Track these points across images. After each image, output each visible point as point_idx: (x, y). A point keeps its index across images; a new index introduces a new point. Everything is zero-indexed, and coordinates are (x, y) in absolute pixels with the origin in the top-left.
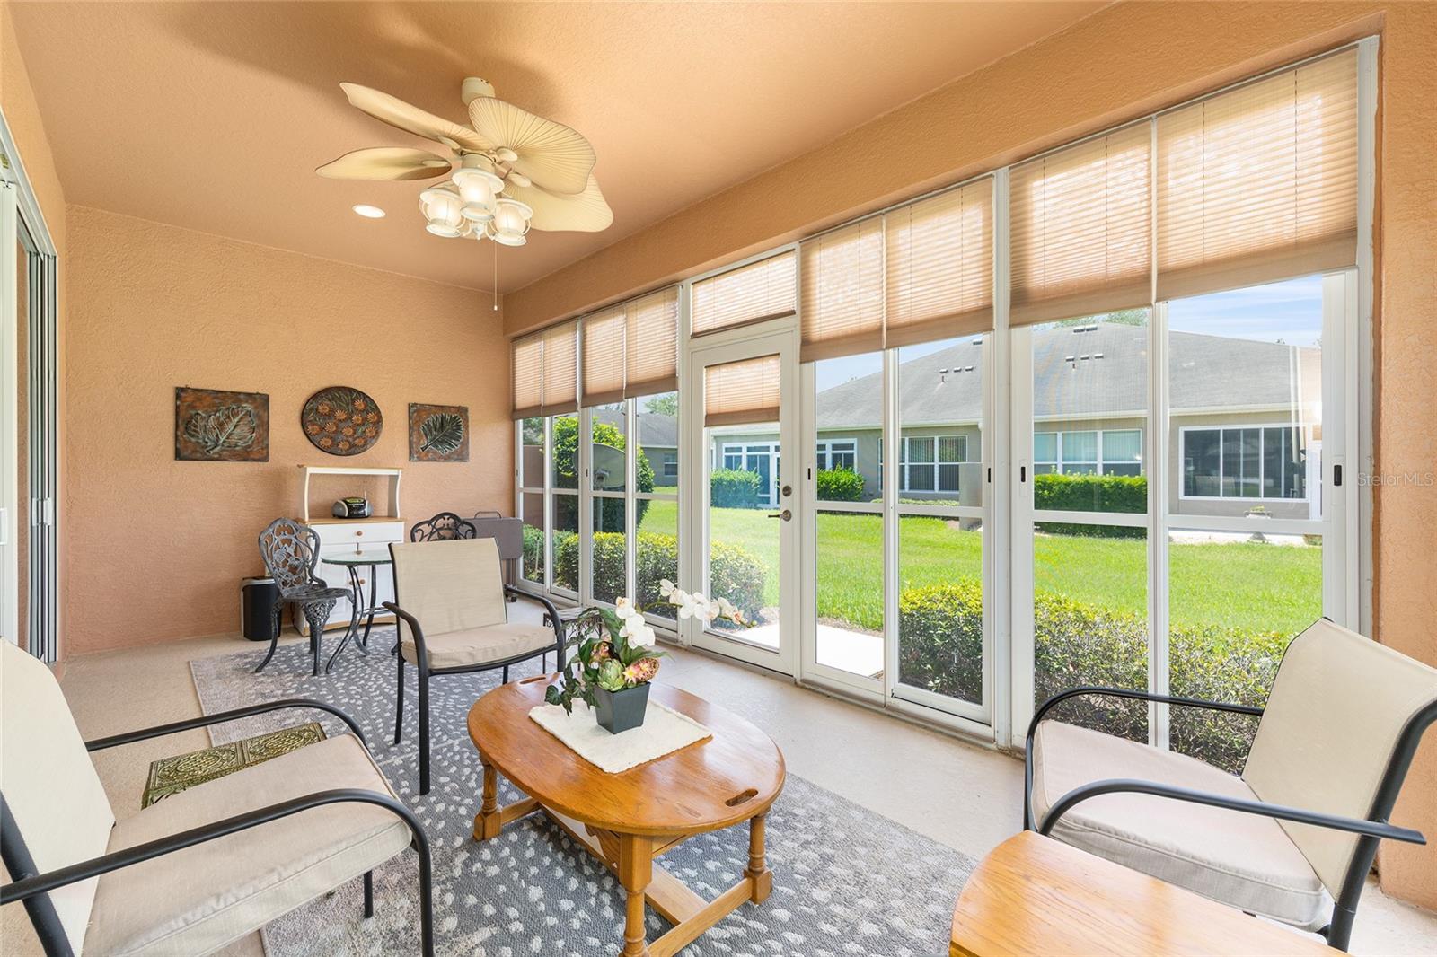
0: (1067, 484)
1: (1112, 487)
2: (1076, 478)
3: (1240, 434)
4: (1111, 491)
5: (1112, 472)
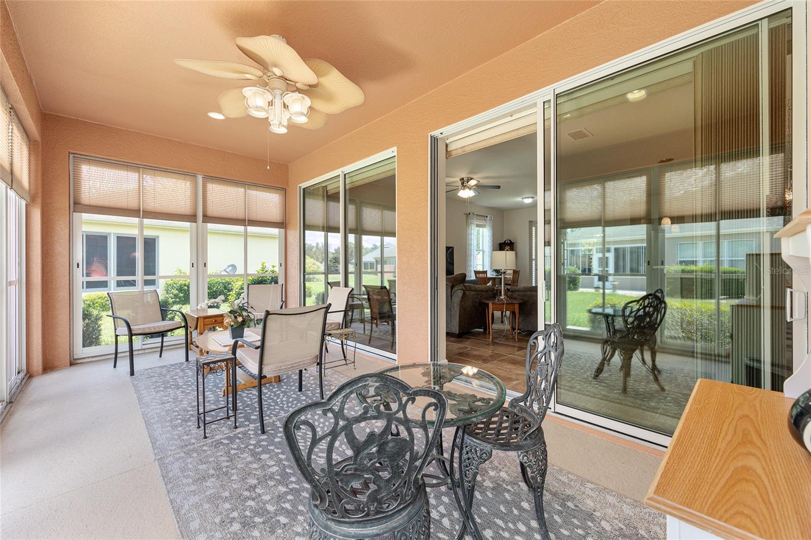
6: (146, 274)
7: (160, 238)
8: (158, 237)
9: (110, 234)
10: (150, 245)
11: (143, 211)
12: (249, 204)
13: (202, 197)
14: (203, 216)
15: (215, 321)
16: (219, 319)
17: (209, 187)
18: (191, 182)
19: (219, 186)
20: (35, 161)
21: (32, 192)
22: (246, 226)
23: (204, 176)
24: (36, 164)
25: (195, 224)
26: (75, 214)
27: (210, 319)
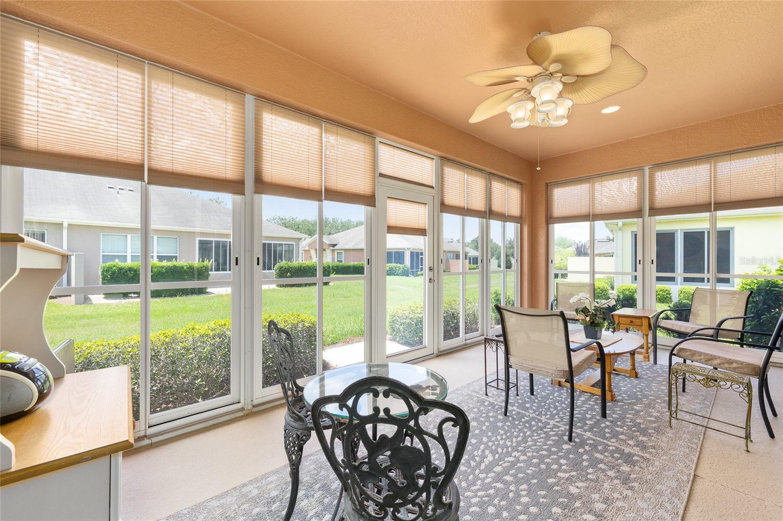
0: (162, 267)
1: (188, 268)
2: (165, 263)
3: (227, 243)
4: (188, 270)
5: (183, 260)
6: (719, 271)
7: (735, 229)
8: (733, 228)
9: (677, 231)
10: (724, 237)
11: (592, 215)
12: (716, 180)
13: (648, 189)
14: (649, 210)
15: (632, 322)
16: (637, 321)
17: (657, 176)
18: (636, 177)
19: (669, 172)
20: (526, 196)
21: (524, 216)
22: (711, 212)
23: (650, 167)
24: (526, 197)
25: (641, 219)
26: (550, 226)
27: (626, 319)
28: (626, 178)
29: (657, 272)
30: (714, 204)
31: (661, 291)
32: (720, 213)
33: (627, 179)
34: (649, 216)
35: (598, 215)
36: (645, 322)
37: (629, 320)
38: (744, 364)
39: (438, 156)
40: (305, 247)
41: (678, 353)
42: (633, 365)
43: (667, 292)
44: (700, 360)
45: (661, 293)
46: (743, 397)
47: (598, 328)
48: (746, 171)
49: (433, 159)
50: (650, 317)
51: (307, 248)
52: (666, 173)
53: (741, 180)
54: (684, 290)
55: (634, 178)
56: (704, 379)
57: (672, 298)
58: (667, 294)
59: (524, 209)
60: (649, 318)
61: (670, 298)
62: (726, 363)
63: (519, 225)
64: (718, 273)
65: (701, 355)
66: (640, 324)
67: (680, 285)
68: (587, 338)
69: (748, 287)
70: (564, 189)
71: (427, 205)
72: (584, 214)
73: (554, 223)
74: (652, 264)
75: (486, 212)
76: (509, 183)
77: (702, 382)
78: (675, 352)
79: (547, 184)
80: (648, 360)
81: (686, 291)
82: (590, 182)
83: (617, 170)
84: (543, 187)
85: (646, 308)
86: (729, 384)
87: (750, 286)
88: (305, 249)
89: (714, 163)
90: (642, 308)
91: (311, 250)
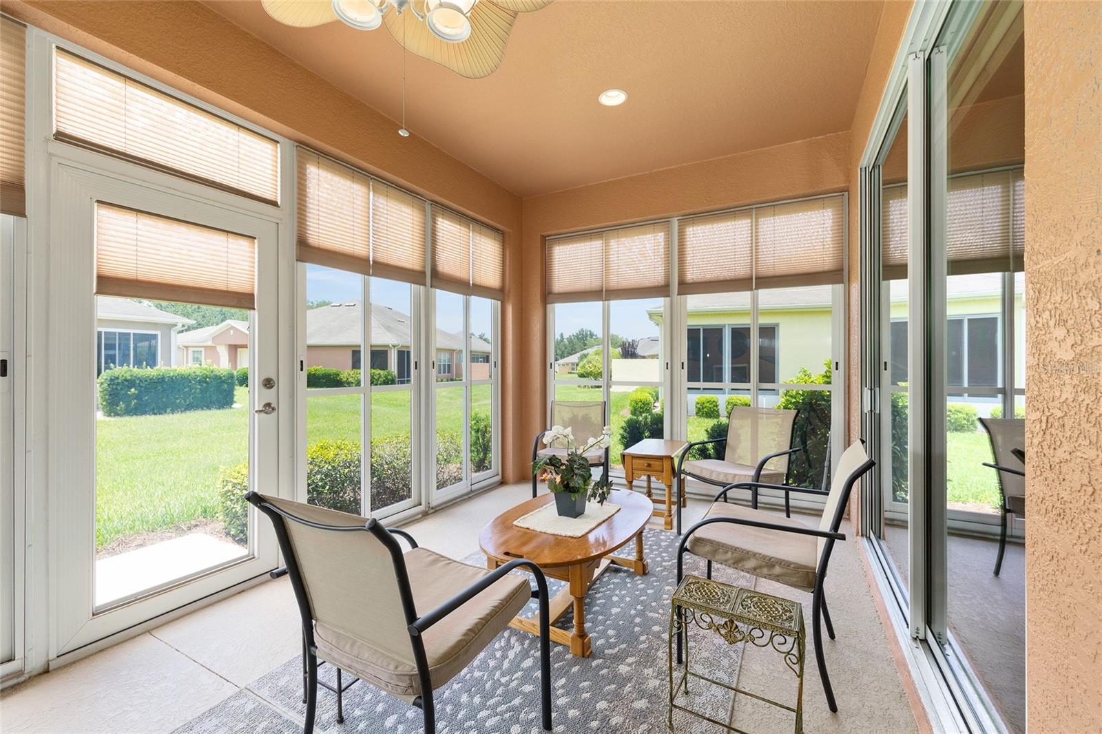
7: (780, 325)
8: (777, 325)
9: (724, 326)
11: (606, 291)
12: (758, 246)
13: (677, 253)
14: (679, 284)
15: (649, 465)
16: (656, 464)
17: (688, 233)
18: (663, 234)
19: (704, 227)
20: (510, 254)
21: (507, 288)
22: (752, 290)
23: (681, 218)
24: (510, 257)
25: (668, 299)
26: (549, 306)
27: (641, 461)
28: (650, 233)
29: (688, 381)
30: (756, 278)
31: (708, 402)
32: (763, 293)
33: (651, 235)
34: (678, 295)
35: (614, 290)
36: (667, 464)
37: (645, 462)
38: (792, 566)
39: (290, 139)
40: (207, 341)
41: (692, 547)
42: (640, 551)
43: (714, 403)
44: (726, 561)
45: (708, 405)
46: (791, 664)
47: (576, 495)
48: (791, 232)
49: (278, 142)
50: (673, 456)
51: (210, 343)
52: (699, 228)
53: (785, 244)
54: (731, 401)
55: (660, 234)
56: (726, 623)
57: (720, 411)
58: (714, 406)
59: (507, 276)
60: (672, 458)
61: (718, 411)
62: (764, 567)
63: (499, 302)
64: (760, 382)
65: (727, 552)
66: (660, 468)
67: (728, 394)
68: (560, 515)
69: (794, 400)
70: (567, 246)
71: (256, 241)
72: (595, 289)
73: (554, 303)
74: (683, 368)
75: (423, 273)
76: (478, 227)
77: (723, 631)
78: (687, 544)
79: (544, 238)
80: (670, 527)
81: (733, 401)
82: (602, 237)
83: (640, 219)
84: (538, 244)
85: (675, 438)
86: (768, 633)
87: (795, 399)
88: (206, 344)
89: (756, 218)
90: (669, 438)
91: (217, 346)
